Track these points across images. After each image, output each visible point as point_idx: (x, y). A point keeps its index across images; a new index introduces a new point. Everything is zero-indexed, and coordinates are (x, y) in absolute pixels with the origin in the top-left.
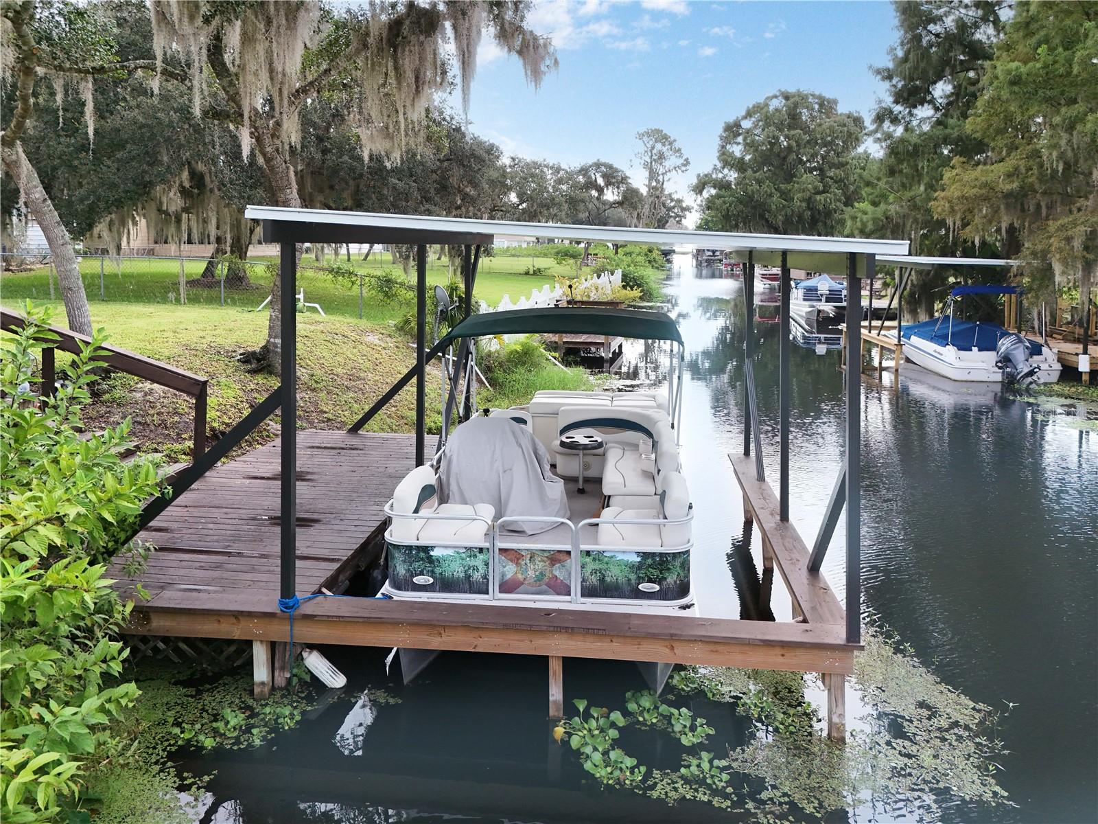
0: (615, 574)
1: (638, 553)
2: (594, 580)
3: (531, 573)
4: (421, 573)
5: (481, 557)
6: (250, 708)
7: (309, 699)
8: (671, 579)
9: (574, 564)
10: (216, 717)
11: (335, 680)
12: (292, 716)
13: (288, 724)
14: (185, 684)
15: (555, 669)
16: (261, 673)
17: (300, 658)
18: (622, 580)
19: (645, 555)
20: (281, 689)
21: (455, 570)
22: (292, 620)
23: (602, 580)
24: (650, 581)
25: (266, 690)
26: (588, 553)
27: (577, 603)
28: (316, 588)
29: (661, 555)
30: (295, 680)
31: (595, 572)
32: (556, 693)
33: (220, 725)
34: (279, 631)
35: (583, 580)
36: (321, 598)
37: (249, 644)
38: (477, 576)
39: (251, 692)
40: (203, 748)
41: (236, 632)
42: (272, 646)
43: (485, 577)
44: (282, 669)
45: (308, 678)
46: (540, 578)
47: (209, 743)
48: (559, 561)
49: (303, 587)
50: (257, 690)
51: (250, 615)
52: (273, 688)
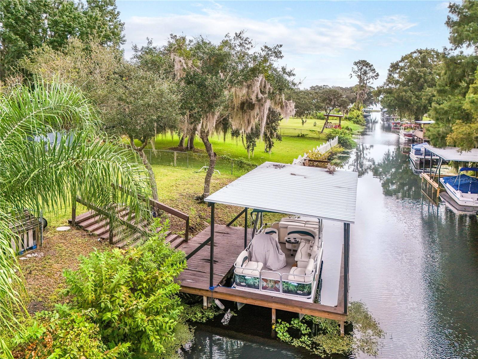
0: (291, 288)
1: (297, 283)
2: (286, 289)
3: (270, 285)
4: (243, 282)
5: (257, 280)
6: (202, 312)
7: (216, 312)
8: (306, 291)
9: (280, 284)
10: (195, 314)
11: (222, 307)
12: (212, 315)
13: (211, 317)
14: (188, 304)
15: (274, 311)
16: (205, 304)
17: (214, 301)
18: (293, 290)
19: (299, 284)
20: (209, 308)
21: (251, 282)
22: (212, 292)
23: (288, 289)
24: (300, 290)
25: (206, 308)
26: (284, 282)
27: (281, 295)
28: (217, 284)
29: (303, 284)
30: (213, 306)
31: (286, 287)
32: (274, 317)
33: (196, 316)
34: (210, 294)
35: (283, 288)
36: (219, 287)
37: (202, 296)
38: (256, 285)
39: (203, 308)
40: (193, 321)
41: (200, 293)
42: (208, 297)
43: (258, 285)
44: (210, 303)
45: (215, 306)
46: (272, 287)
47: (194, 320)
48: (277, 283)
49: (215, 284)
50: (204, 308)
51: (203, 290)
52: (208, 308)
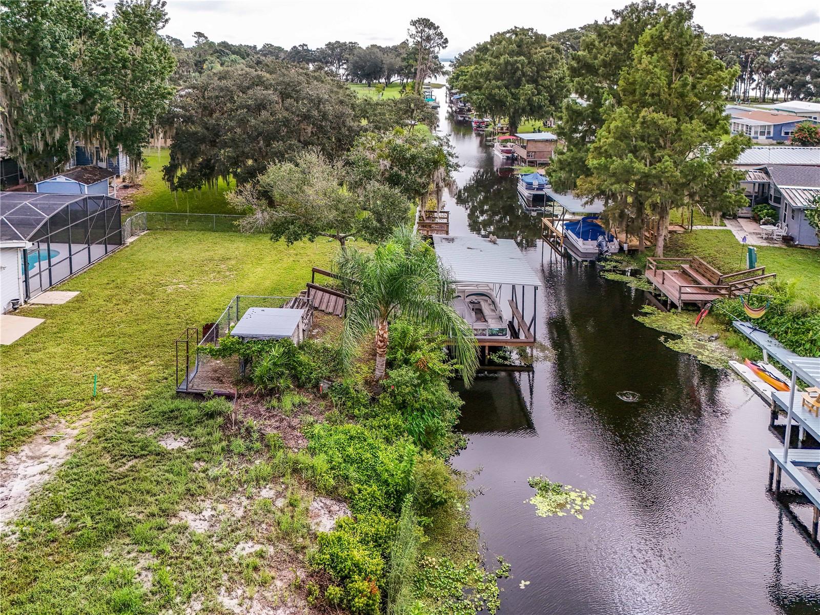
8: (504, 333)
15: (487, 348)
18: (495, 333)
19: (500, 329)
23: (492, 333)
24: (500, 333)
26: (490, 329)
27: (487, 337)
29: (503, 329)
35: (489, 333)
46: (481, 333)
48: (484, 330)
